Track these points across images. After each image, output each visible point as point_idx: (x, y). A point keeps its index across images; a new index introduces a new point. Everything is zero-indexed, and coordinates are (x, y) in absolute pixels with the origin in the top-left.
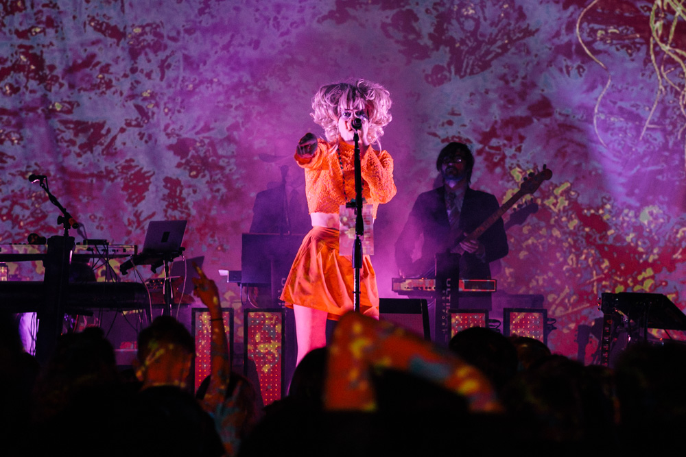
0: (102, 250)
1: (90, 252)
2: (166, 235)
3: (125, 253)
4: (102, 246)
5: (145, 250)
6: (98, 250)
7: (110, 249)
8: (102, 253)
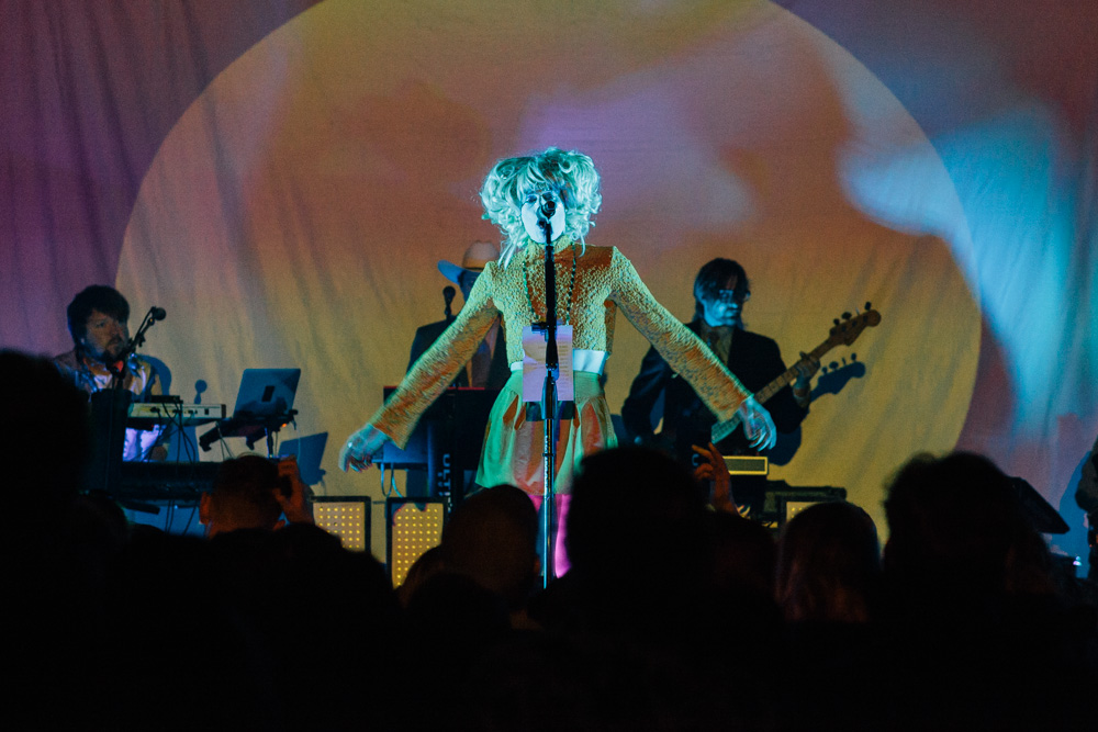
0: (174, 411)
1: (156, 415)
2: (269, 391)
3: (206, 416)
4: (173, 405)
5: (237, 413)
6: (166, 411)
7: (184, 410)
8: (172, 415)
